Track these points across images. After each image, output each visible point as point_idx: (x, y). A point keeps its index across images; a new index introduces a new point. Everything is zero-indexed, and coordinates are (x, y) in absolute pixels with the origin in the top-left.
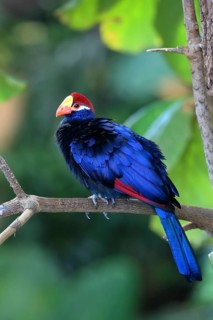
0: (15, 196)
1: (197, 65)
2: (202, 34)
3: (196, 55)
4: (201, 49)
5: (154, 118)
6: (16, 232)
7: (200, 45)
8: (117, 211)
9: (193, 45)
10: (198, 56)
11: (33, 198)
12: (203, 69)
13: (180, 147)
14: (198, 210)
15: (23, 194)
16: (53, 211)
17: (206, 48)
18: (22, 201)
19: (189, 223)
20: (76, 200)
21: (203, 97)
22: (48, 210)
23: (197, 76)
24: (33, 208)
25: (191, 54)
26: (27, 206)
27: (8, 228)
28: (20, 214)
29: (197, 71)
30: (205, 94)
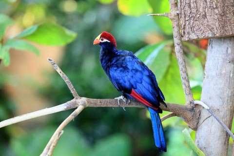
0: (73, 98)
1: (176, 23)
2: (179, 6)
3: (175, 18)
4: (178, 14)
5: (149, 54)
6: (75, 118)
7: (178, 12)
8: (131, 106)
9: (173, 12)
10: (177, 18)
11: (84, 99)
12: (179, 26)
13: (164, 70)
14: (177, 105)
15: (78, 97)
16: (95, 106)
17: (181, 14)
18: (77, 101)
19: (172, 113)
20: (108, 100)
21: (179, 41)
22: (92, 105)
23: (176, 29)
24: (84, 105)
25: (172, 17)
26: (80, 103)
27: (70, 116)
28: (76, 108)
29: (176, 26)
30: (181, 39)
